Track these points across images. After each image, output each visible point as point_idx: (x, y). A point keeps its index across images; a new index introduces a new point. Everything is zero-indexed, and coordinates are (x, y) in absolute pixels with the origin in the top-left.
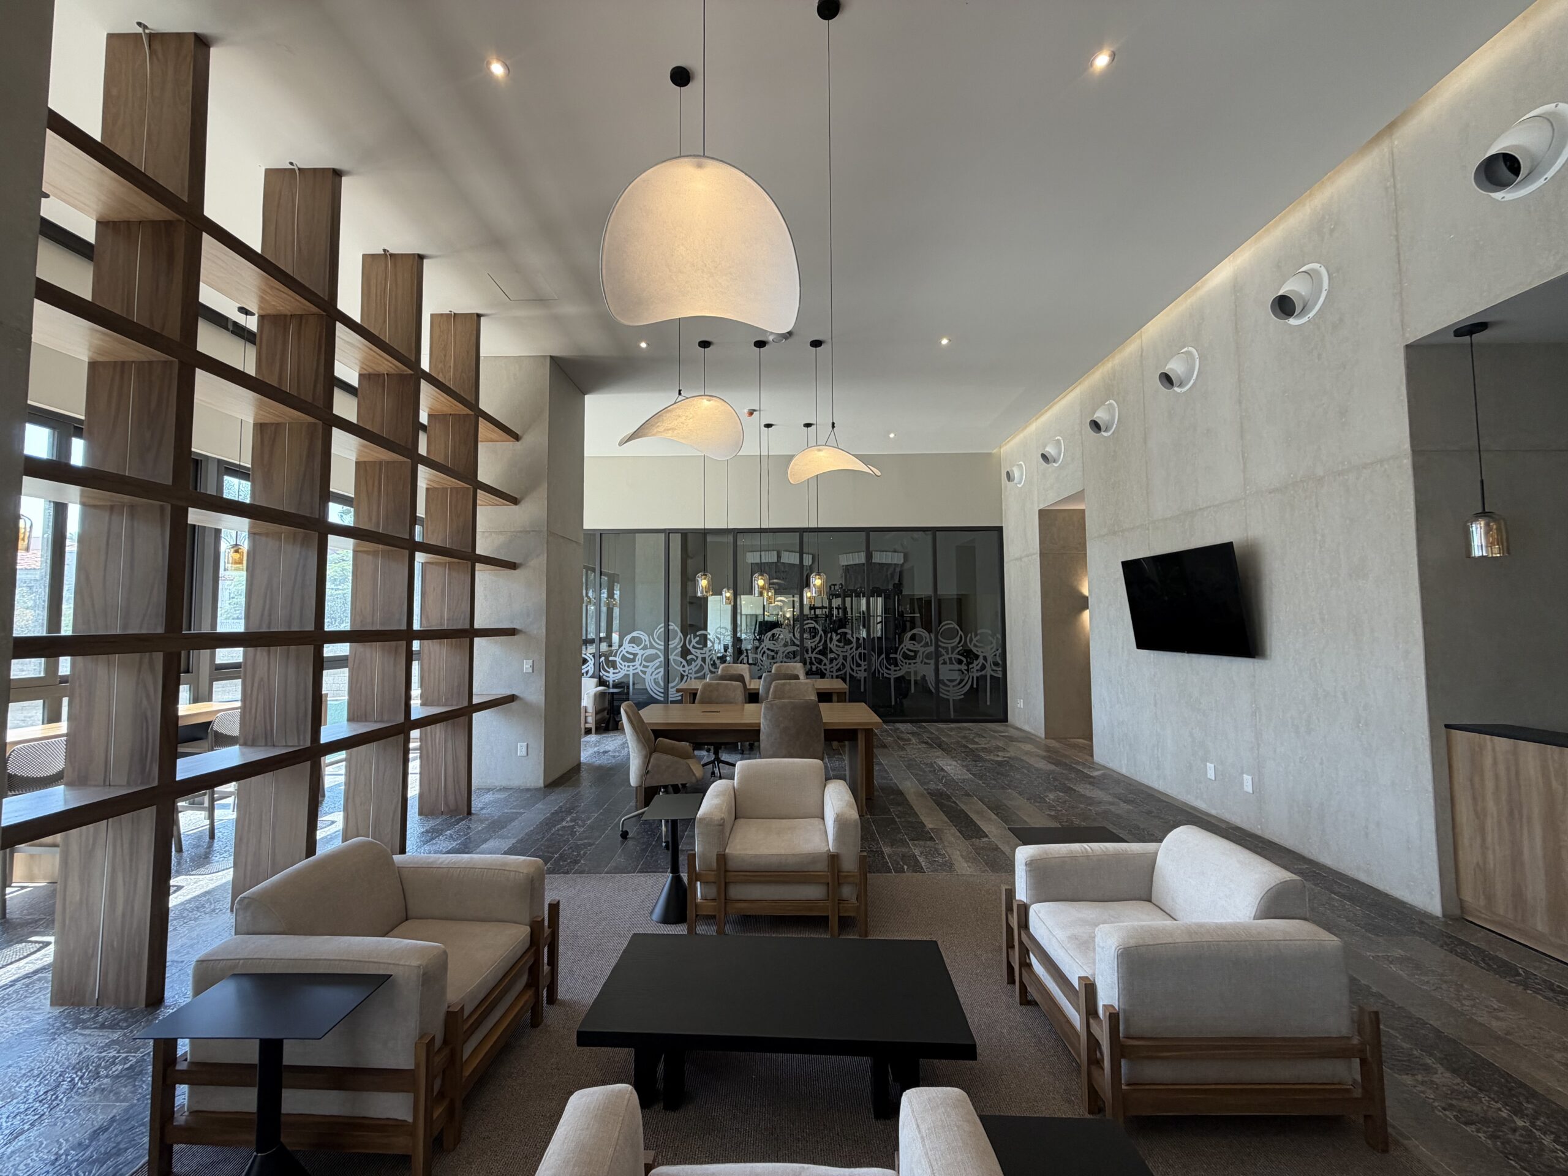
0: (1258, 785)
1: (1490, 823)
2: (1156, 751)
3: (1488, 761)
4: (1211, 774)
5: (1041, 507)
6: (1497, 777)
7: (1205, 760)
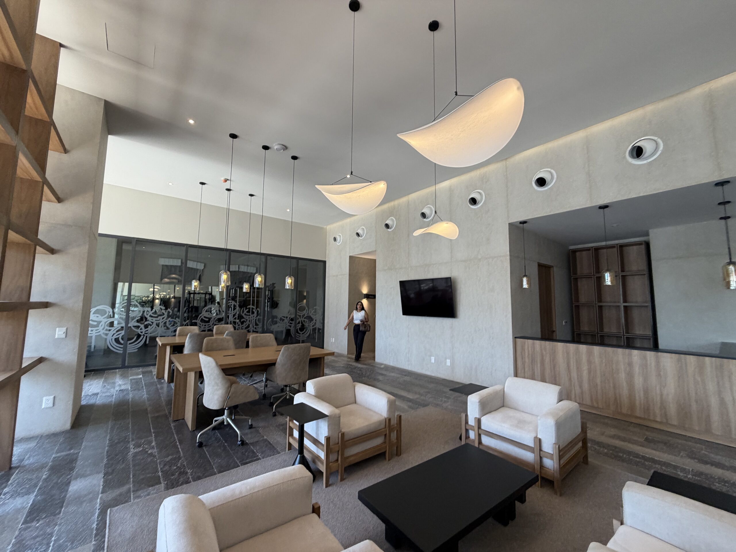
0: (452, 363)
1: (526, 365)
2: (408, 355)
3: (526, 347)
4: (433, 361)
5: (351, 255)
6: (529, 351)
7: (430, 356)
